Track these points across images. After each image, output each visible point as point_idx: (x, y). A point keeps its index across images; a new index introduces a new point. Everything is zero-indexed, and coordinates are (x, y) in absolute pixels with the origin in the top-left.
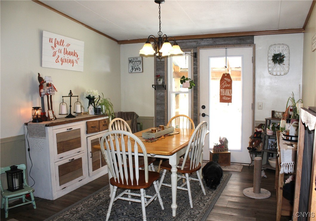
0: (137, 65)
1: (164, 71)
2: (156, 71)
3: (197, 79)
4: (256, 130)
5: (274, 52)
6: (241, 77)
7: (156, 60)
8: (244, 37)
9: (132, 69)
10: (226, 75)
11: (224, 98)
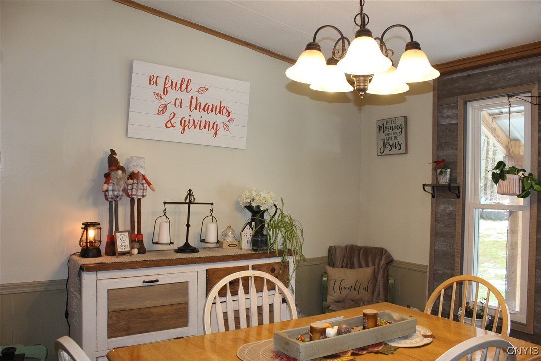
0: (395, 137)
1: (457, 149)
2: (438, 149)
7: (438, 122)
9: (384, 146)
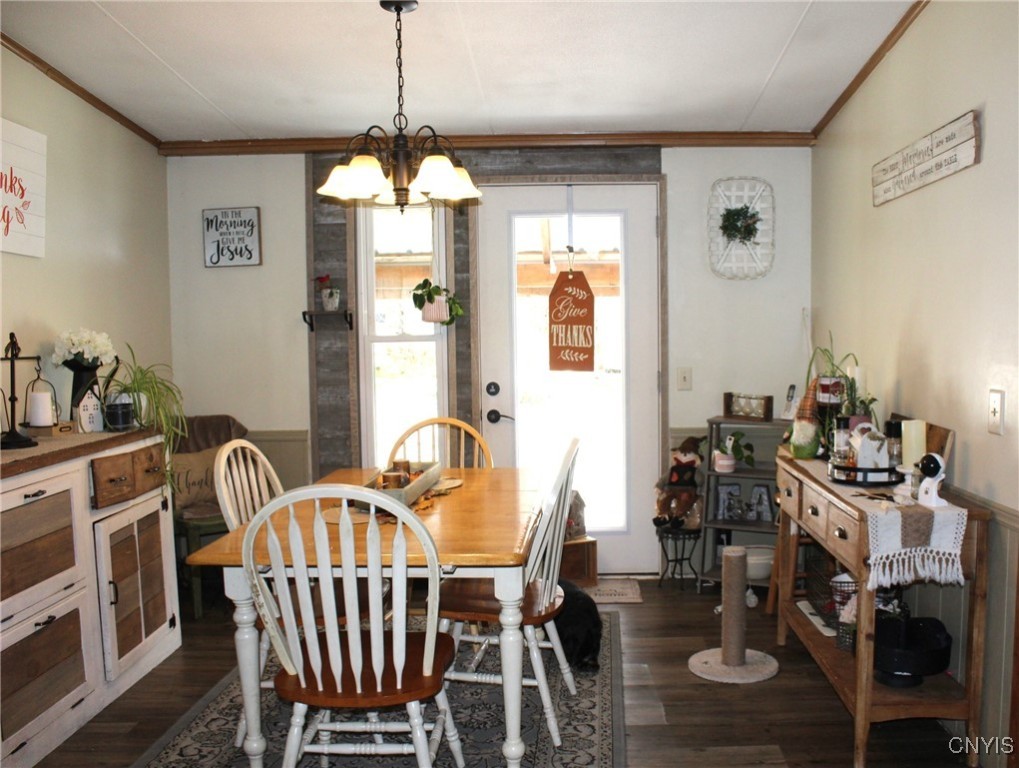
0: (240, 239)
1: (345, 260)
2: (315, 260)
3: (468, 290)
4: (676, 459)
5: (727, 203)
6: (621, 285)
7: (315, 221)
8: (627, 151)
9: (220, 252)
10: (571, 277)
11: (566, 356)
